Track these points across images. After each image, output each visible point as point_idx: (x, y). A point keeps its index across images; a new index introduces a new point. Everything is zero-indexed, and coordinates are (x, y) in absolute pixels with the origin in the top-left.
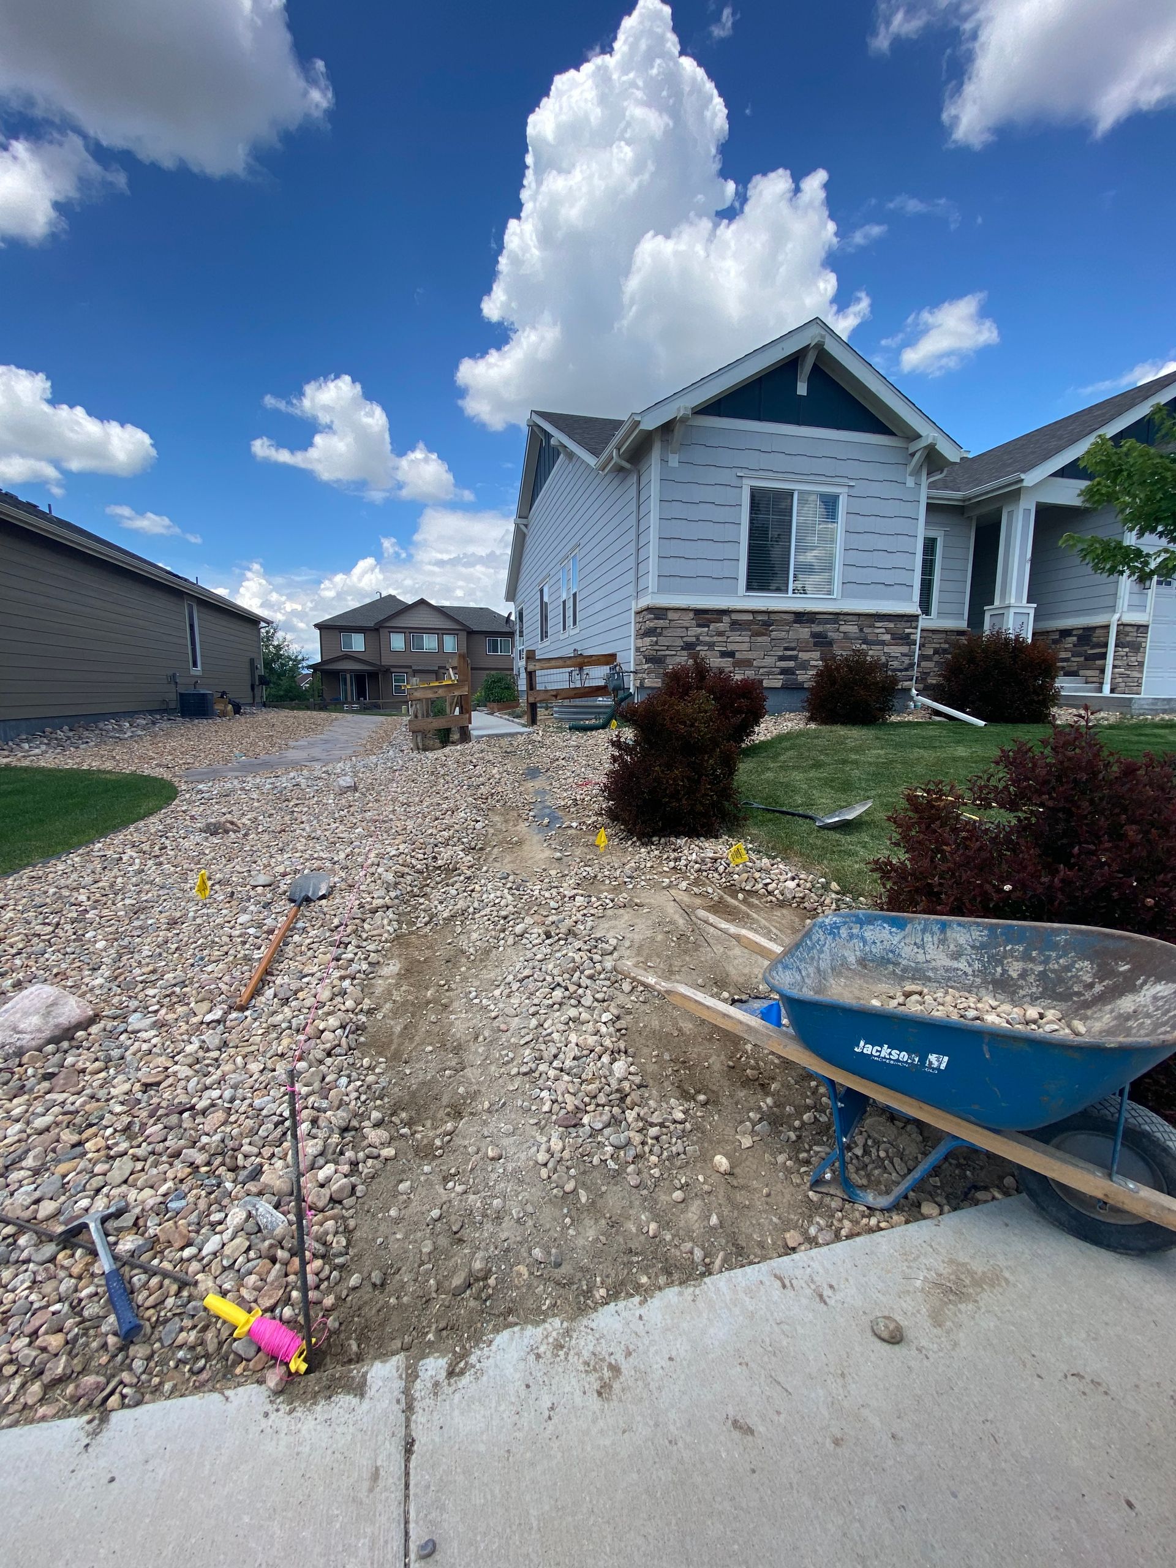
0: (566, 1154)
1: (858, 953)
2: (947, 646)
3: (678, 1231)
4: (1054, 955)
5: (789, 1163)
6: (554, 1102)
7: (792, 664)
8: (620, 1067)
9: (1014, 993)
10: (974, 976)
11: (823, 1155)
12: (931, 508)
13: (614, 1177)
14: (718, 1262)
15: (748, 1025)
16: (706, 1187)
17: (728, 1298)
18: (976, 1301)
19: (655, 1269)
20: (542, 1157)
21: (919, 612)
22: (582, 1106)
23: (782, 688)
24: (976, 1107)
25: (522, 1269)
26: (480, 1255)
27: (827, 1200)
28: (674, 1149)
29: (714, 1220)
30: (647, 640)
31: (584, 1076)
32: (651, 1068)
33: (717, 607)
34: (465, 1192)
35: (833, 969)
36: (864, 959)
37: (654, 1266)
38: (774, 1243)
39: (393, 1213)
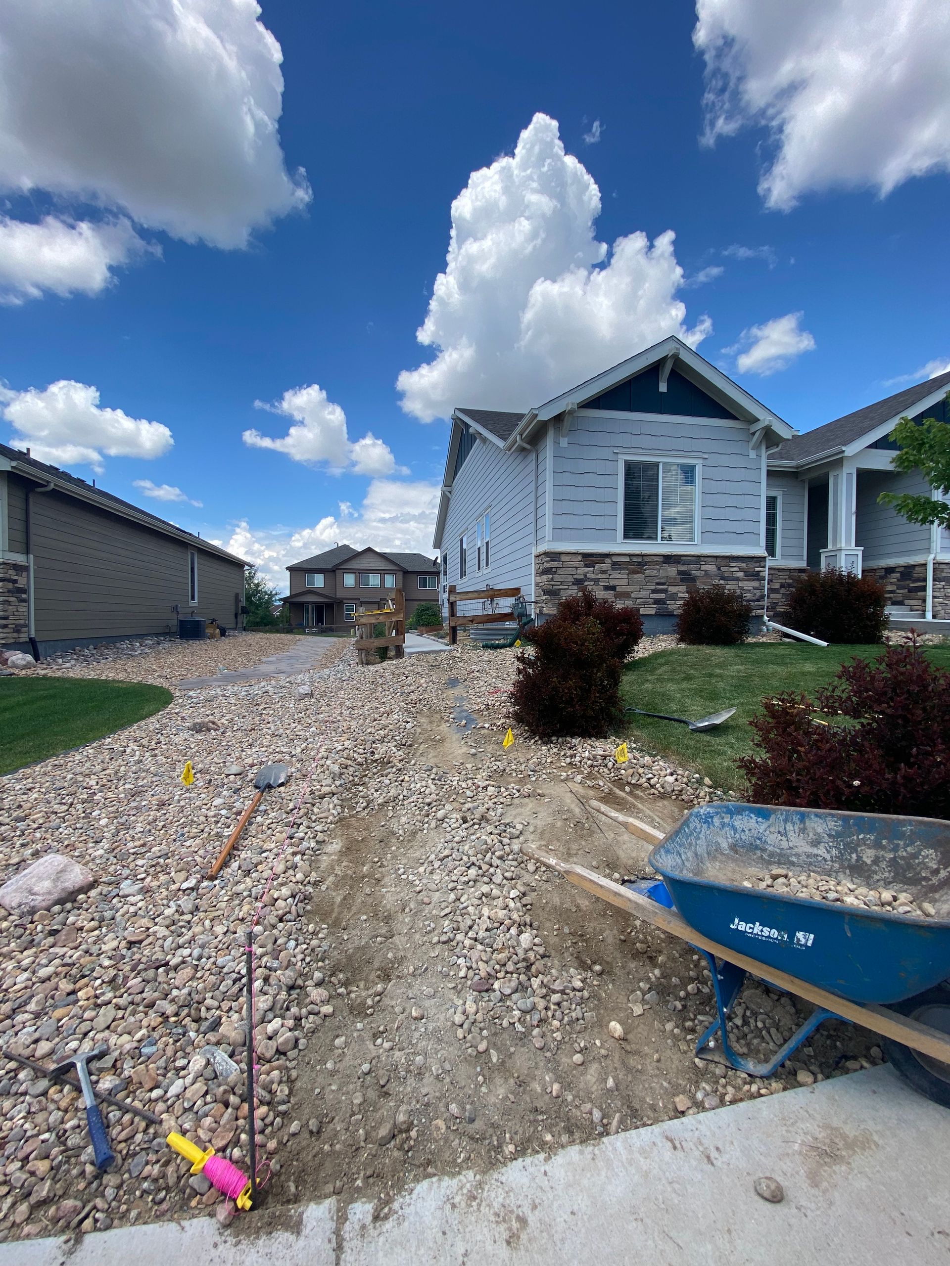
0: (479, 1017)
1: (730, 840)
2: (790, 581)
3: (578, 1092)
4: (902, 843)
5: (676, 1031)
6: (469, 968)
7: (663, 596)
8: (526, 938)
9: (869, 877)
10: (832, 861)
11: (706, 1023)
12: (770, 473)
13: (521, 1039)
14: (615, 1123)
15: (636, 903)
16: (603, 1052)
17: (624, 1157)
18: (849, 1163)
19: (558, 1128)
20: (458, 1018)
21: (766, 554)
22: (493, 973)
23: (656, 615)
24: (842, 982)
25: (440, 1123)
26: (403, 1108)
27: (712, 1066)
28: (574, 1015)
29: (610, 1083)
30: (545, 577)
31: (495, 946)
32: (553, 940)
33: (600, 552)
34: (392, 1049)
35: (708, 853)
36: (735, 845)
37: (557, 1124)
38: (665, 1107)
39: (329, 1065)
